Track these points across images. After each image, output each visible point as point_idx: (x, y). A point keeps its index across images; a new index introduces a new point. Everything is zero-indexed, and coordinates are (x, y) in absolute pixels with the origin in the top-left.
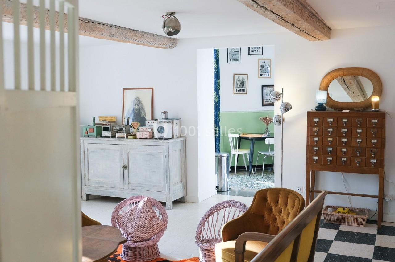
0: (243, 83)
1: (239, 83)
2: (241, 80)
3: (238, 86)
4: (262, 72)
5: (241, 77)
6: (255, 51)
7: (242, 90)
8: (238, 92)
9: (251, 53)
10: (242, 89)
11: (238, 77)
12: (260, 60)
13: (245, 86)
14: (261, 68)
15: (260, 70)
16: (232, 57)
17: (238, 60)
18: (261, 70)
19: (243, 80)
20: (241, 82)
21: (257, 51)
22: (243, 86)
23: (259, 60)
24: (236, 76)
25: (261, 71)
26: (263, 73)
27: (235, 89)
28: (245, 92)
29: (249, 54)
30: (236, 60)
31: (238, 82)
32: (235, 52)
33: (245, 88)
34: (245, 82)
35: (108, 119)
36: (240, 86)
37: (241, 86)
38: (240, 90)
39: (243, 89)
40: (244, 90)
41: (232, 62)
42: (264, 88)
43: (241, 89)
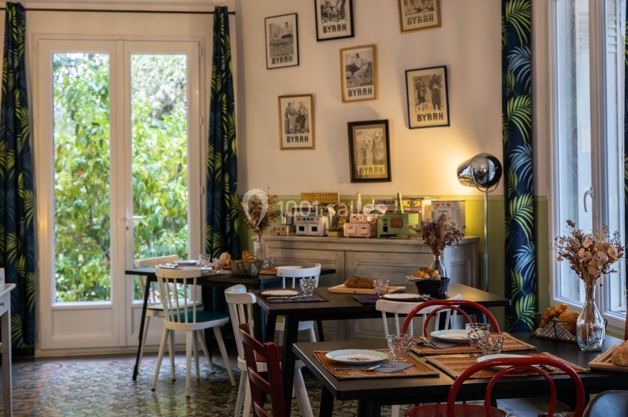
0: (301, 119)
1: (292, 119)
2: (297, 110)
3: (291, 127)
4: (353, 84)
5: (296, 103)
6: (334, 27)
7: (302, 138)
8: (291, 145)
9: (322, 35)
10: (302, 135)
11: (289, 104)
12: (345, 53)
13: (308, 126)
14: (349, 73)
15: (348, 78)
16: (276, 52)
17: (291, 59)
18: (350, 80)
19: (302, 110)
20: (297, 116)
21: (339, 27)
22: (303, 126)
23: (341, 51)
24: (285, 102)
25: (350, 83)
26: (354, 89)
27: (285, 136)
28: (309, 144)
29: (318, 40)
30: (286, 58)
31: (289, 116)
32: (284, 37)
33: (308, 131)
34: (307, 115)
35: (325, 197)
36: (296, 126)
37: (299, 128)
38: (297, 138)
39: (304, 135)
40: (307, 139)
41: (276, 65)
42: (357, 130)
43: (299, 135)
